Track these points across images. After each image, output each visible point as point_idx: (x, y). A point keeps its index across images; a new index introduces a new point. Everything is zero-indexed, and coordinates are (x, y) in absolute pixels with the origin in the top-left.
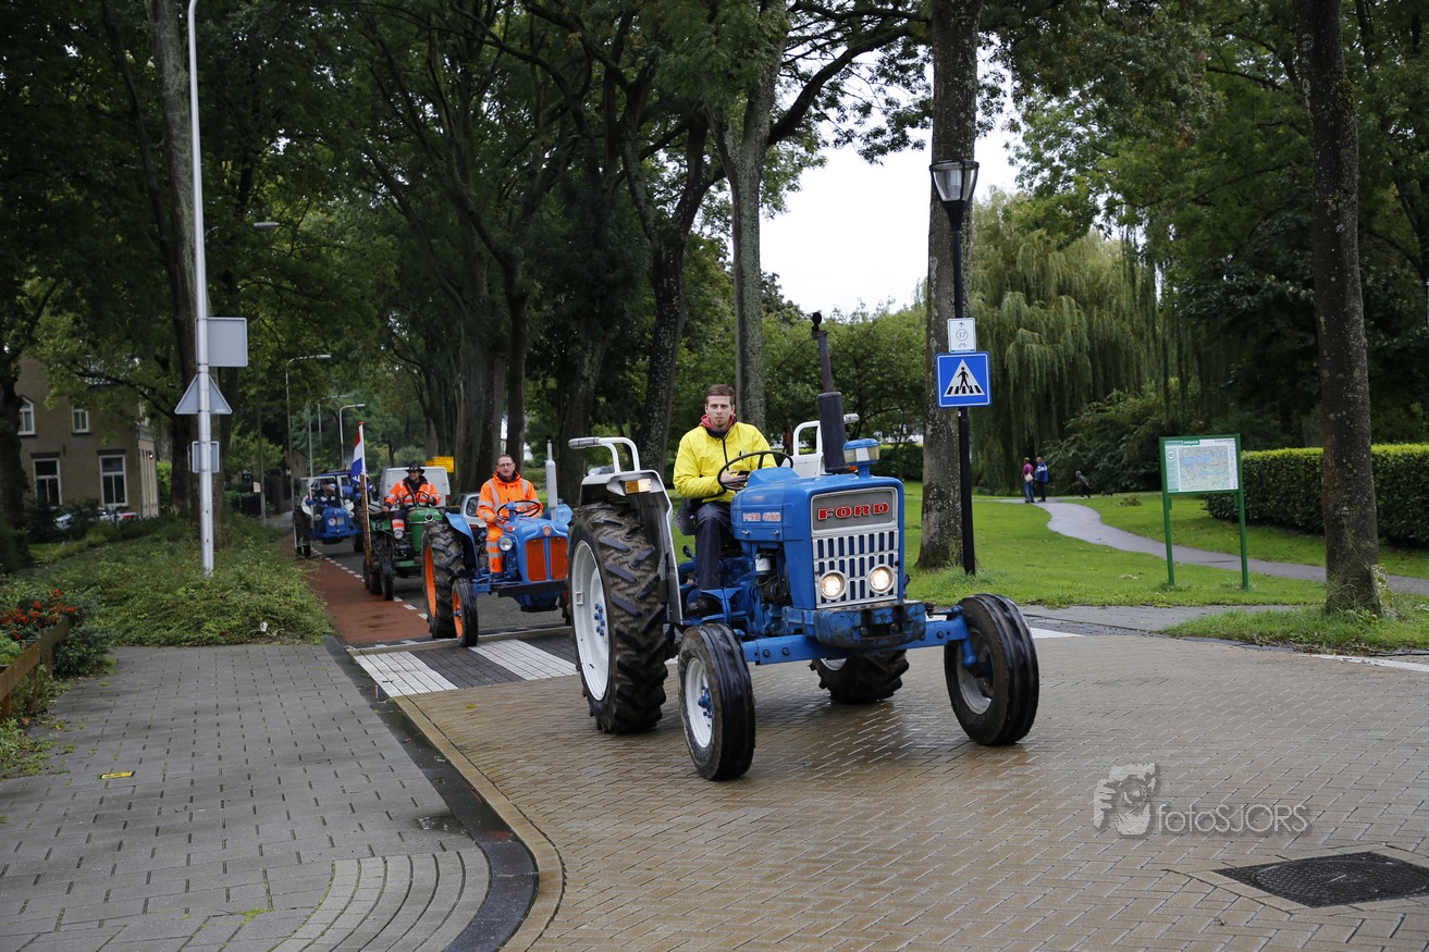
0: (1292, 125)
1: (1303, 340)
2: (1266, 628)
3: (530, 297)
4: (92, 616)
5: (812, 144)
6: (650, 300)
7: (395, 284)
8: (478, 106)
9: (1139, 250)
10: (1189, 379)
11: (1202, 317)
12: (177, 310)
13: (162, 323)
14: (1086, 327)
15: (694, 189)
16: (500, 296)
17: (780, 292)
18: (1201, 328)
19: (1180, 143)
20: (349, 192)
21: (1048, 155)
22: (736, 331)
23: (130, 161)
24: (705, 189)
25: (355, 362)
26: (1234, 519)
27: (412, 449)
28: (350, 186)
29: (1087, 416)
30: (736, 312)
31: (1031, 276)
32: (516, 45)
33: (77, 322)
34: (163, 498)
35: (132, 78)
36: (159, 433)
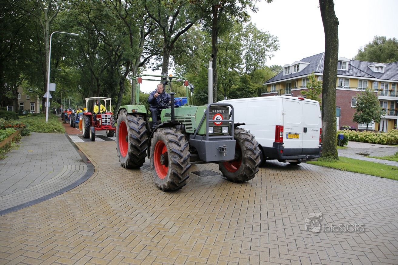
3: (101, 85)
4: (28, 127)
5: (145, 68)
6: (119, 88)
7: (80, 81)
8: (95, 56)
12: (45, 81)
13: (42, 83)
15: (127, 72)
16: (96, 84)
18: (197, 100)
19: (196, 75)
20: (74, 67)
21: (178, 74)
22: (131, 93)
23: (39, 58)
24: (129, 72)
25: (73, 92)
27: (80, 106)
28: (74, 66)
30: (132, 90)
31: (175, 90)
32: (102, 48)
33: (28, 82)
34: (40, 110)
35: (40, 46)
36: (40, 100)
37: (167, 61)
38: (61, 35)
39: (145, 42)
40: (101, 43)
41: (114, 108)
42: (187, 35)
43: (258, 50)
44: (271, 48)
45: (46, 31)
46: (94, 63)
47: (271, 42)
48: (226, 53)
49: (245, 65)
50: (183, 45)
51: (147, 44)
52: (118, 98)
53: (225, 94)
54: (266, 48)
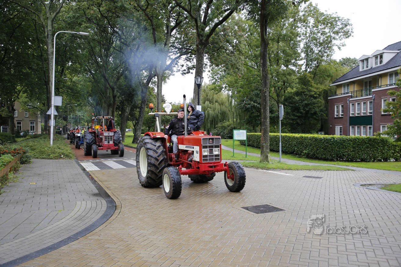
0: (257, 76)
1: (257, 114)
2: (250, 165)
3: (117, 96)
4: (28, 152)
5: (172, 71)
7: (91, 92)
8: (109, 59)
9: (230, 96)
10: (237, 119)
11: (241, 108)
12: (47, 94)
13: (44, 97)
14: (220, 109)
15: (150, 78)
16: (111, 95)
17: (165, 98)
18: (240, 110)
19: (239, 77)
20: (83, 74)
21: (215, 77)
23: (40, 65)
24: (152, 78)
25: (82, 106)
26: (245, 145)
28: (83, 72)
29: (219, 125)
30: (157, 101)
31: (211, 99)
32: (117, 48)
33: (27, 95)
34: (42, 130)
35: (41, 49)
36: (42, 117)
37: (201, 61)
38: (66, 35)
39: (171, 39)
40: (116, 43)
41: (134, 124)
42: (225, 27)
43: (322, 39)
44: (340, 34)
45: (48, 31)
46: (107, 68)
47: (341, 26)
48: (278, 46)
49: (305, 60)
50: (221, 40)
51: (174, 41)
52: (140, 112)
53: (278, 100)
54: (333, 35)
